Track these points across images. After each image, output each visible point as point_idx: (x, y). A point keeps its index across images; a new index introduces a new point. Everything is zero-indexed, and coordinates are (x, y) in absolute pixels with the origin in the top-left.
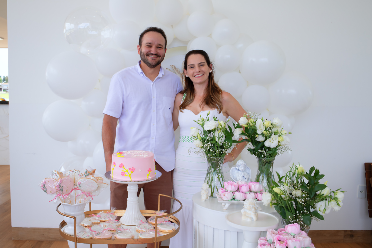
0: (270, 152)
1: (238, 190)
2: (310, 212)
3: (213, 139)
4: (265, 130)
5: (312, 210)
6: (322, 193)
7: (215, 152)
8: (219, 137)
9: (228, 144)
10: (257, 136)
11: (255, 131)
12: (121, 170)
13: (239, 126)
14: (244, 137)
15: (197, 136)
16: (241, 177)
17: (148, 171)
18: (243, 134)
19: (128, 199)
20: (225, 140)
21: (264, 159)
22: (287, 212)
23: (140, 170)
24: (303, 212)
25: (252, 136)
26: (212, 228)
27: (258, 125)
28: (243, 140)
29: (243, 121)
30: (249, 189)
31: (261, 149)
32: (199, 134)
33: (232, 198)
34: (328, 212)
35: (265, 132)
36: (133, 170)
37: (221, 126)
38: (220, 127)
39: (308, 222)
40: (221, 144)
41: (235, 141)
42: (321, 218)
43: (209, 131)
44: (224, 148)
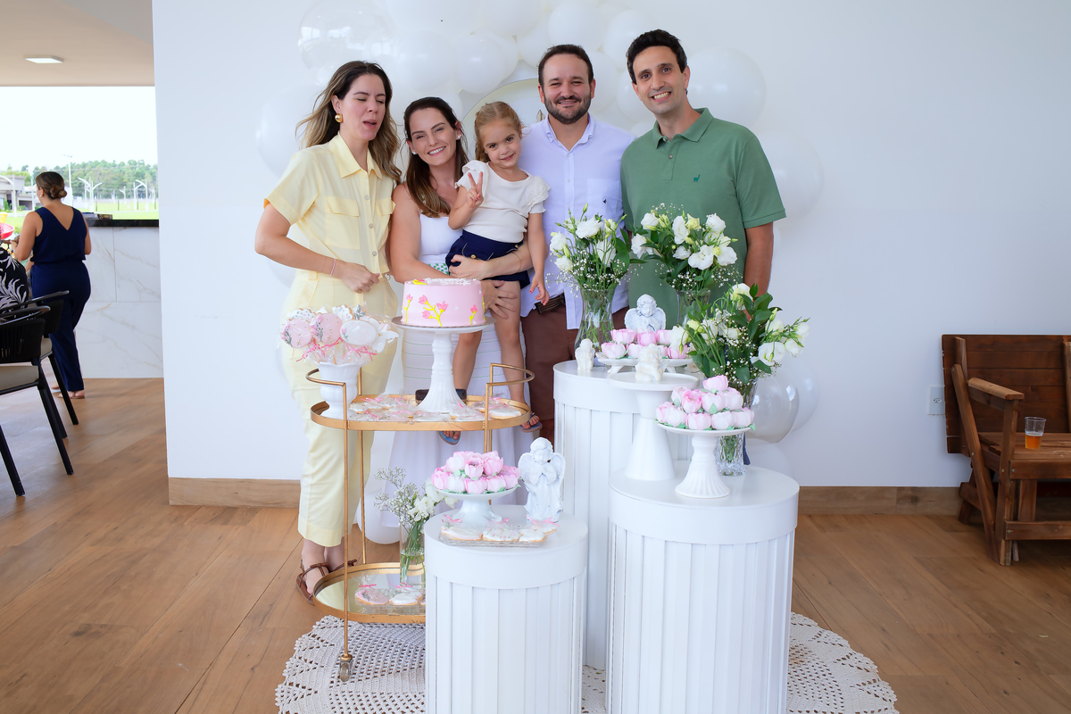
0: (700, 278)
1: (635, 342)
2: (750, 363)
3: (591, 257)
4: (689, 236)
5: (753, 360)
6: (770, 330)
7: (597, 280)
8: (604, 252)
9: (621, 265)
10: (674, 247)
11: (670, 238)
12: (421, 309)
13: (643, 232)
14: (650, 251)
15: (563, 250)
16: (645, 326)
17: (472, 309)
18: (647, 245)
19: (434, 367)
20: (616, 258)
21: (690, 293)
22: (711, 363)
23: (457, 308)
24: (738, 363)
25: (664, 247)
26: (589, 412)
27: (675, 228)
28: (647, 256)
29: (649, 221)
30: (654, 340)
31: (684, 272)
32: (567, 246)
33: (623, 355)
34: (777, 358)
35: (689, 241)
36: (443, 306)
37: (609, 227)
38: (608, 230)
39: (746, 378)
40: (609, 265)
41: (634, 261)
42: (768, 370)
43: (586, 242)
44: (613, 273)
